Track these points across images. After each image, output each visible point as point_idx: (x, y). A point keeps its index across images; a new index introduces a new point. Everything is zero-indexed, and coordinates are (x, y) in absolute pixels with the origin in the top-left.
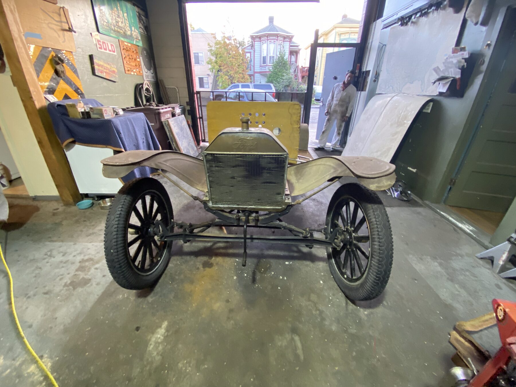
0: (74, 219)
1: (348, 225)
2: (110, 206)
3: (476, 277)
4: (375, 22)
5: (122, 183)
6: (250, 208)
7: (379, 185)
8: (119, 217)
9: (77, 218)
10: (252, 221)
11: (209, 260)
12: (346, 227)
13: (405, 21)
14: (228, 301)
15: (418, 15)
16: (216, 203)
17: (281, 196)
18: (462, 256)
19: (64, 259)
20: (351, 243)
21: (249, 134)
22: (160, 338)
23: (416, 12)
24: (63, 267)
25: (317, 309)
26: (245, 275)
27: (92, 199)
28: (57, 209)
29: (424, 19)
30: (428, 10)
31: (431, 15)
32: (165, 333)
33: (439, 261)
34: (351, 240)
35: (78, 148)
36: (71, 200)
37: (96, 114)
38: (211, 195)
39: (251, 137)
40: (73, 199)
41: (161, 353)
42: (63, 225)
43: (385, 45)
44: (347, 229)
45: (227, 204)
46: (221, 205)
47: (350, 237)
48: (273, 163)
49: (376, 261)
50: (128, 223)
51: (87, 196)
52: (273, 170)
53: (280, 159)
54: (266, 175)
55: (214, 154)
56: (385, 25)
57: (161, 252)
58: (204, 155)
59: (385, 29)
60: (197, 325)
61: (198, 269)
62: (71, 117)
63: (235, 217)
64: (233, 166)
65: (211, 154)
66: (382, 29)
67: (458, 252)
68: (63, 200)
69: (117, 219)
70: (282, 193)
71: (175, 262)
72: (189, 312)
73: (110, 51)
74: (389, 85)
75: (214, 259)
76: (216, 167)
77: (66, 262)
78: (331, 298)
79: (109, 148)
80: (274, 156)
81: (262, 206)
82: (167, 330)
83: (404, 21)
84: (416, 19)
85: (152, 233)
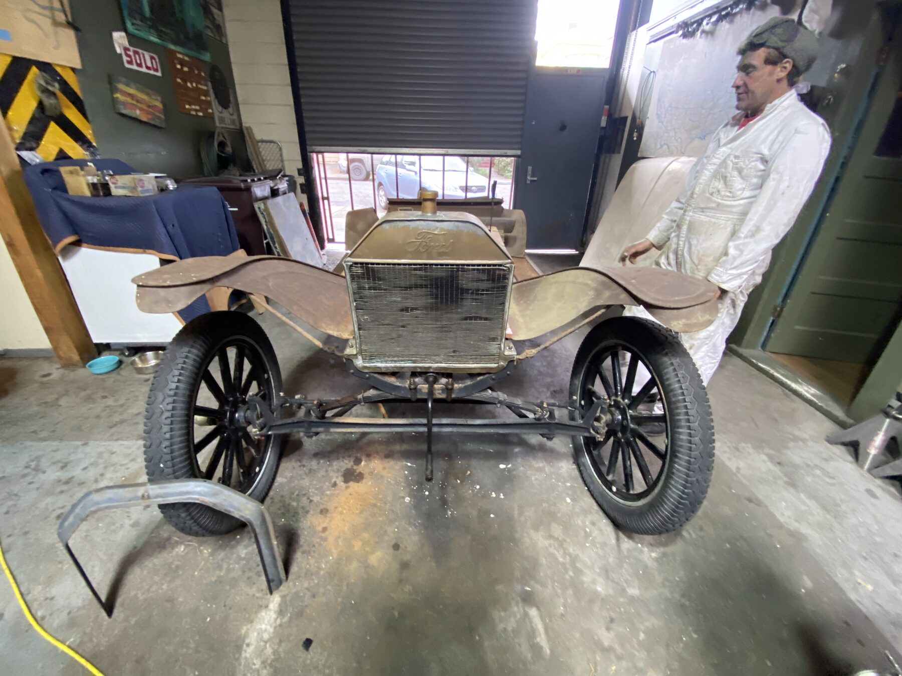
0: (83, 394)
1: (616, 395)
2: (157, 365)
3: (833, 478)
4: (635, 32)
5: (181, 322)
6: (436, 368)
7: (689, 322)
8: (175, 395)
9: (88, 392)
10: (440, 392)
11: (355, 467)
12: (613, 398)
13: (690, 30)
14: (396, 547)
15: (714, 18)
16: (371, 358)
17: (499, 343)
18: (804, 441)
19: (63, 475)
20: (624, 429)
21: (438, 224)
22: (266, 630)
23: (710, 12)
24: (62, 492)
25: (566, 553)
26: (427, 493)
27: (119, 352)
28: (49, 375)
29: (725, 25)
30: (732, 9)
31: (738, 19)
32: (276, 620)
33: (767, 450)
34: (625, 422)
35: (86, 253)
36: (76, 357)
37: (124, 188)
38: (361, 345)
39: (442, 229)
40: (80, 355)
41: (269, 662)
42: (60, 406)
43: (654, 72)
44: (615, 401)
45: (392, 361)
46: (381, 362)
47: (622, 418)
48: (482, 280)
49: (683, 463)
50: (193, 405)
51: (107, 347)
52: (483, 294)
53: (497, 272)
54: (469, 305)
55: (367, 264)
56: (652, 36)
57: (261, 455)
58: (347, 265)
59: (653, 44)
60: (340, 600)
61: (335, 485)
62: (71, 192)
63: (407, 386)
64: (405, 288)
65: (362, 263)
66: (647, 44)
67: (797, 433)
68: (60, 358)
69: (170, 400)
70: (499, 338)
71: (288, 474)
72: (322, 572)
73: (148, 68)
74: (662, 143)
75: (364, 465)
76: (370, 289)
77: (67, 482)
78: (588, 530)
79: (150, 254)
80: (486, 267)
81: (460, 362)
82: (281, 612)
83: (688, 29)
84: (710, 25)
85: (242, 420)
